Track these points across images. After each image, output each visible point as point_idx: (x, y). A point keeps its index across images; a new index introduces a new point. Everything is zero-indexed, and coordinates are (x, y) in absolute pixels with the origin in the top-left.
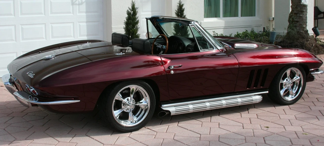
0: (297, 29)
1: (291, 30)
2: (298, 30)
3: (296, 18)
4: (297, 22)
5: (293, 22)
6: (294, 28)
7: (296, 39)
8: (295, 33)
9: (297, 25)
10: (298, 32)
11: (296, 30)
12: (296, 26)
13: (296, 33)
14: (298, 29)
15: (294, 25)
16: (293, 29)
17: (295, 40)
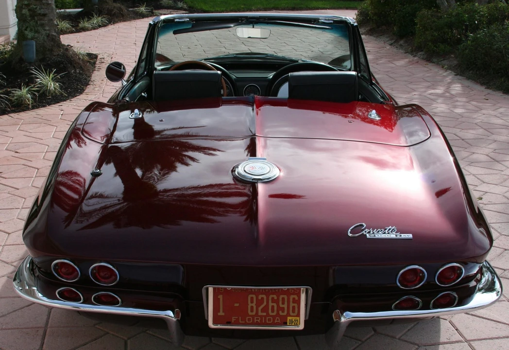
0: (45, 30)
1: (35, 34)
2: (48, 32)
3: (40, 9)
4: (44, 15)
5: (36, 17)
6: (40, 28)
7: (49, 50)
8: (44, 37)
9: (44, 22)
10: (48, 36)
11: (44, 33)
12: (42, 25)
13: (46, 37)
14: (48, 30)
15: (39, 22)
16: (37, 32)
17: (48, 53)
